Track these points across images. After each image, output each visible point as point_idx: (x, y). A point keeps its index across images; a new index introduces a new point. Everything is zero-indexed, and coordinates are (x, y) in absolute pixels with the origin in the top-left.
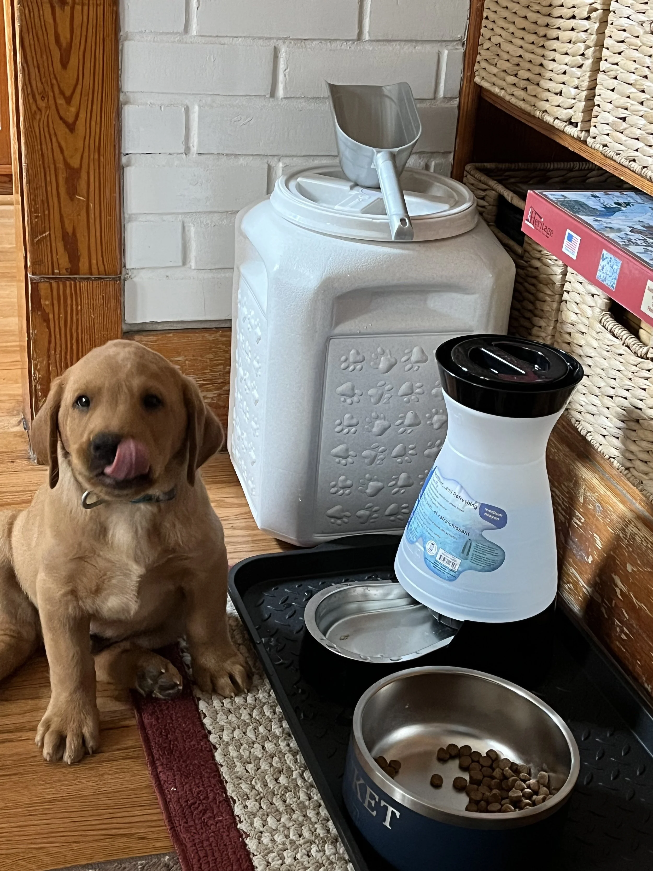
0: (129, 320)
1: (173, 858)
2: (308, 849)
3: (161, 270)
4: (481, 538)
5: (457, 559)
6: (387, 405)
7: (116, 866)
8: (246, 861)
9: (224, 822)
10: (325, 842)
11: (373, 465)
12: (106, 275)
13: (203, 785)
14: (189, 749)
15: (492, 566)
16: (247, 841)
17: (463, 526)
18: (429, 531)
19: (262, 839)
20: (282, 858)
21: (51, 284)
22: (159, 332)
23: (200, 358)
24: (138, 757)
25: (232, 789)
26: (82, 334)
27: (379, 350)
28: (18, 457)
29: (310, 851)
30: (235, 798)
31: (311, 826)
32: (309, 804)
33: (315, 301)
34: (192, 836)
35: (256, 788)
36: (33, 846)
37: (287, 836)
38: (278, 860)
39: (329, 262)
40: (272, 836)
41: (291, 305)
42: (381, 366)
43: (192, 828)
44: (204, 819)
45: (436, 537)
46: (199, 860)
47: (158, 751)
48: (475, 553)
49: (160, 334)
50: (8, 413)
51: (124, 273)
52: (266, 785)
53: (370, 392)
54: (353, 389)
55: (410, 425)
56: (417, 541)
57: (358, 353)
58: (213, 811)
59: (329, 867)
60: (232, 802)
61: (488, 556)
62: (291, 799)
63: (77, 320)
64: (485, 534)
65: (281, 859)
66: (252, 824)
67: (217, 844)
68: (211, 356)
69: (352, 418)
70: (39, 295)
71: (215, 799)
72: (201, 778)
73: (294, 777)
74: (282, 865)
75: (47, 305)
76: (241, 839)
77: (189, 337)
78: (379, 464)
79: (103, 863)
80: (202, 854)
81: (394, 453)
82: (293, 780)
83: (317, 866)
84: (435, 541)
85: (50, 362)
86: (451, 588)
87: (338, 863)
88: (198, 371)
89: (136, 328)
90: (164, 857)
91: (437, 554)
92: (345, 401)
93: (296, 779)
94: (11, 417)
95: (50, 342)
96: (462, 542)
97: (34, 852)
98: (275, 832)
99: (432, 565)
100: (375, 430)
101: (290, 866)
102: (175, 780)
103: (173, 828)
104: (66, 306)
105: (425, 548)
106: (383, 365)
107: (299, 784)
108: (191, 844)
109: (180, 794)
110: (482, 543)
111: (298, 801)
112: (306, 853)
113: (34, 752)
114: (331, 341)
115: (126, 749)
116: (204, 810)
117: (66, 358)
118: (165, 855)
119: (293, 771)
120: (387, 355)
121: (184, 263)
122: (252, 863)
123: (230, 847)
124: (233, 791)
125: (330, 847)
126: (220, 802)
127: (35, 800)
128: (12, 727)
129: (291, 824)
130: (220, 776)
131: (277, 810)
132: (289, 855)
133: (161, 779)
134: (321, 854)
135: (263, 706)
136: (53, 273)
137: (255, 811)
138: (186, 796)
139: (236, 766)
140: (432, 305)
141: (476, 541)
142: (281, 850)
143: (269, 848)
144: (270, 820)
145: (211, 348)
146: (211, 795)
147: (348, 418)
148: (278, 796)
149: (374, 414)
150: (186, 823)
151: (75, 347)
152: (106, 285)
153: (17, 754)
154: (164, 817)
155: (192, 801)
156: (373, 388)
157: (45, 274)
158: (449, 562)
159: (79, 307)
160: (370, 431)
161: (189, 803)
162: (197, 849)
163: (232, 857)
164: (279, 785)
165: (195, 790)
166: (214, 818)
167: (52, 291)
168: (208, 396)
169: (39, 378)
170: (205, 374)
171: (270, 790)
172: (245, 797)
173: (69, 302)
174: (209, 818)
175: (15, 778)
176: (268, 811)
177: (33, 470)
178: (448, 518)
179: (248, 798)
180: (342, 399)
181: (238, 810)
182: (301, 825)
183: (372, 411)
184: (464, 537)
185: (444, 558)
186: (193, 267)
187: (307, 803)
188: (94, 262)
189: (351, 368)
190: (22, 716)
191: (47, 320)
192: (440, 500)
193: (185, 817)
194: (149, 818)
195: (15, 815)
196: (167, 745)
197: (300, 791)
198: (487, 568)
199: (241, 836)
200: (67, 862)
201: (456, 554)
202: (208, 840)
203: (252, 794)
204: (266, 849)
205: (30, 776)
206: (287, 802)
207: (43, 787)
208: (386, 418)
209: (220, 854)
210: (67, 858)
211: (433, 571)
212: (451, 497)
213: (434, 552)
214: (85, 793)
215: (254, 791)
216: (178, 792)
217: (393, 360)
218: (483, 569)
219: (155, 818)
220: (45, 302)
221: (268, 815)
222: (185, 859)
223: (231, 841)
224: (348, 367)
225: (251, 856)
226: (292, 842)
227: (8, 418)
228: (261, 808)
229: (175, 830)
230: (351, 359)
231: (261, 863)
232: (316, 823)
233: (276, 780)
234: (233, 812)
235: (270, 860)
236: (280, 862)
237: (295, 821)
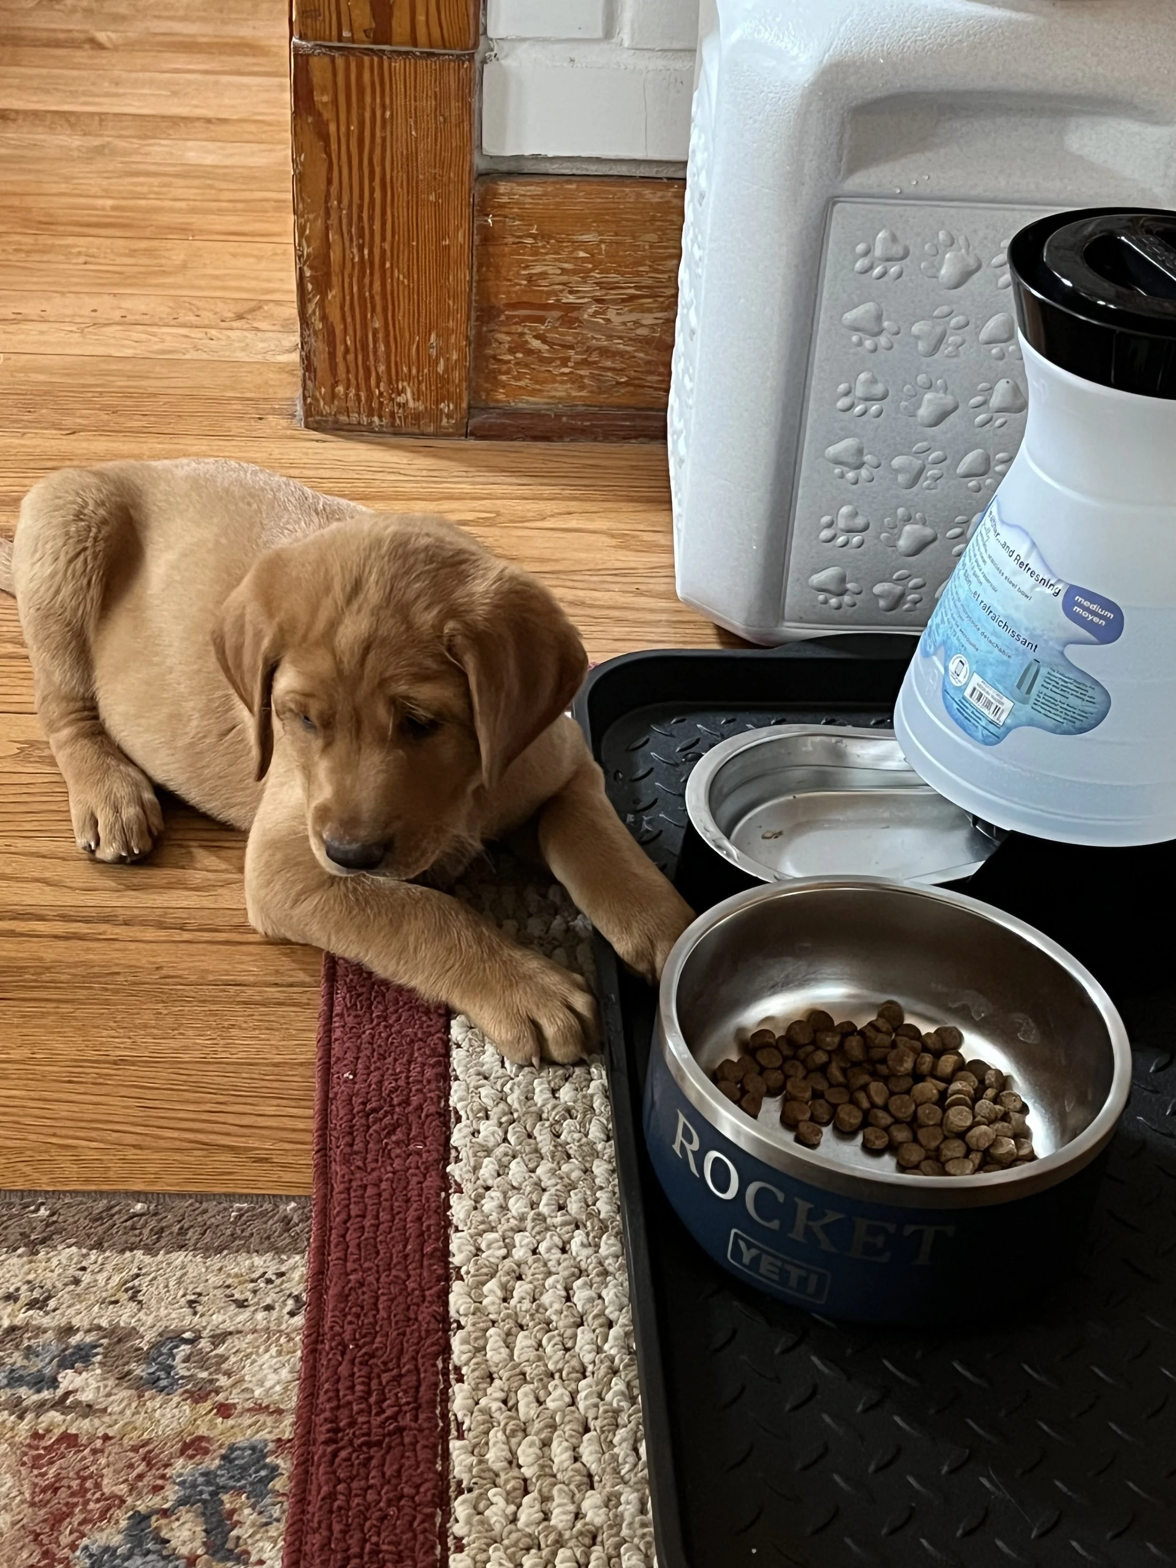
0: (490, 147)
1: (304, 1208)
2: (566, 1237)
3: (557, 47)
4: (1059, 660)
5: (1005, 700)
6: (955, 360)
7: (191, 1205)
8: (437, 1240)
9: (424, 1155)
10: (604, 1229)
11: (915, 489)
12: (445, 48)
13: (408, 1077)
14: (405, 1004)
15: (1078, 723)
16: (454, 1199)
17: (1026, 629)
18: (959, 633)
19: (483, 1202)
20: (509, 1247)
21: (333, 59)
22: (552, 179)
23: (629, 240)
24: (308, 1004)
25: (461, 1093)
26: (392, 170)
27: (942, 235)
28: (274, 411)
29: (569, 1242)
30: (462, 1113)
31: (589, 1193)
32: (605, 1148)
33: (803, 114)
34: (353, 1173)
35: (509, 1100)
36: (54, 1140)
37: (533, 1205)
38: (500, 1248)
39: (842, 29)
40: (506, 1198)
41: (755, 121)
42: (943, 271)
43: (357, 1157)
44: (387, 1144)
45: (970, 648)
46: (345, 1222)
47: (344, 998)
48: (1045, 691)
49: (553, 183)
50: (283, 326)
51: (482, 47)
52: (529, 1098)
53: (916, 329)
54: (879, 318)
55: (1000, 410)
56: (935, 653)
57: (894, 239)
58: (410, 1130)
59: (598, 1279)
60: (453, 1120)
61: (1073, 700)
62: (570, 1132)
63: (384, 140)
64: (1071, 652)
65: (506, 1247)
66: (476, 1169)
67: (392, 1196)
68: (653, 237)
69: (873, 381)
70: (309, 81)
71: (420, 1108)
72: (409, 1062)
73: (590, 1091)
74: (504, 1258)
75: (325, 104)
76: (443, 1194)
77: (610, 192)
78: (928, 488)
79: (170, 1195)
80: (354, 1210)
81: (962, 469)
82: (584, 1097)
83: (573, 1274)
84: (967, 656)
85: (329, 222)
86: (988, 758)
87: (617, 1275)
88: (627, 266)
89: (504, 167)
90: (287, 1204)
91: (967, 684)
92: (860, 343)
93: (592, 1096)
94: (286, 335)
95: (329, 182)
96: (1017, 665)
97: (54, 1151)
98: (515, 1192)
99: (956, 706)
100: (924, 412)
101: (519, 1266)
102: (357, 1058)
103: (323, 1151)
104: (361, 107)
105: (946, 669)
106: (947, 271)
107: (595, 1106)
108: (342, 1186)
109: (357, 1086)
110: (1062, 670)
111: (584, 1140)
112: (560, 1244)
113: (117, 965)
114: (838, 206)
115: (291, 985)
116: (393, 1125)
117: (360, 218)
118: (289, 1198)
119: (592, 1080)
120: (960, 249)
121: (609, 32)
122: (448, 1244)
123: (415, 1205)
124: (461, 1099)
125: (613, 1240)
126: (427, 1116)
127: (91, 1054)
128: (93, 912)
129: (553, 1181)
130: (448, 1065)
131: (537, 1151)
132: (524, 1242)
133: (333, 1052)
134: (590, 1250)
135: (578, 944)
136: (340, 38)
137: (491, 1144)
138: (368, 1093)
139: (484, 1052)
140: (1076, 146)
141: (1049, 665)
142: (512, 1229)
143: (490, 1223)
144: (516, 1169)
145: (653, 219)
146: (415, 1100)
147: (865, 381)
148: (547, 1124)
149: (921, 378)
150: (351, 1145)
151: (377, 195)
152: (441, 69)
153: (83, 964)
154: (313, 1125)
155: (374, 1105)
156: (923, 319)
157: (324, 40)
158: (988, 705)
159: (388, 114)
160: (913, 415)
161: (368, 1107)
162: (349, 1199)
163: (412, 1229)
164: (557, 1102)
165: (388, 1085)
166: (408, 1145)
167: (335, 74)
168: (645, 322)
169: (308, 255)
170: (638, 274)
171: (533, 1109)
172: (480, 1115)
173: (368, 99)
174: (397, 1143)
175: (65, 1008)
176: (518, 1148)
177: (292, 437)
178: (999, 609)
179: (487, 1117)
180: (855, 339)
181: (458, 1137)
182: (572, 1186)
183: (919, 371)
184: (1024, 653)
185: (981, 695)
186: (626, 44)
187: (599, 1147)
188: (421, 18)
189: (877, 271)
190: (118, 894)
191: (325, 138)
192: (988, 568)
193: (351, 1133)
194: (289, 1123)
195: (43, 1078)
196: (364, 990)
197: (594, 1121)
198: (1066, 725)
199: (446, 1188)
200: (107, 1180)
201: (1005, 688)
202: (377, 1185)
203: (495, 1109)
204: (483, 1222)
205: (96, 1009)
206: (562, 1137)
207: (113, 1033)
208: (950, 387)
209: (389, 1217)
210: (111, 1174)
211: (956, 721)
212: (1011, 565)
213: (962, 679)
214: (186, 1057)
215: (502, 1105)
216: (355, 1083)
217: (972, 262)
218: (1057, 727)
219: (301, 1125)
220: (322, 98)
221: (514, 1157)
222: (324, 1213)
223: (420, 1195)
224: (871, 268)
225: (451, 1231)
226: (541, 1218)
227: (279, 335)
228: (505, 1140)
229: (326, 1155)
230: (878, 252)
231: (464, 1248)
232: (601, 1188)
233: (554, 1091)
234: (448, 1138)
235: (483, 1246)
236: (503, 1252)
237: (562, 1178)
